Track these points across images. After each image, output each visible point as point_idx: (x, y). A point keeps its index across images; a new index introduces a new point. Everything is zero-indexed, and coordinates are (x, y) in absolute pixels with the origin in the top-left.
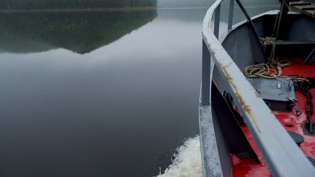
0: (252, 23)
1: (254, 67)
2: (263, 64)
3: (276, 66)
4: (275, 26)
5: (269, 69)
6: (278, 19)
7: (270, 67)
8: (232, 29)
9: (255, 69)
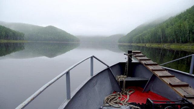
0: (110, 68)
1: (112, 96)
2: (118, 93)
3: (126, 94)
4: (126, 69)
5: (121, 96)
6: (127, 65)
7: (122, 95)
8: (94, 76)
9: (113, 97)
